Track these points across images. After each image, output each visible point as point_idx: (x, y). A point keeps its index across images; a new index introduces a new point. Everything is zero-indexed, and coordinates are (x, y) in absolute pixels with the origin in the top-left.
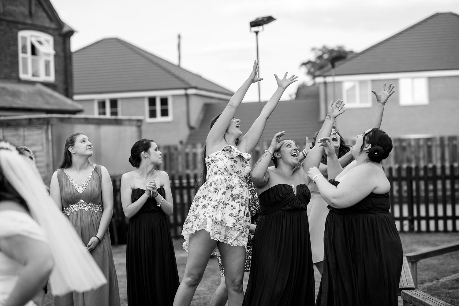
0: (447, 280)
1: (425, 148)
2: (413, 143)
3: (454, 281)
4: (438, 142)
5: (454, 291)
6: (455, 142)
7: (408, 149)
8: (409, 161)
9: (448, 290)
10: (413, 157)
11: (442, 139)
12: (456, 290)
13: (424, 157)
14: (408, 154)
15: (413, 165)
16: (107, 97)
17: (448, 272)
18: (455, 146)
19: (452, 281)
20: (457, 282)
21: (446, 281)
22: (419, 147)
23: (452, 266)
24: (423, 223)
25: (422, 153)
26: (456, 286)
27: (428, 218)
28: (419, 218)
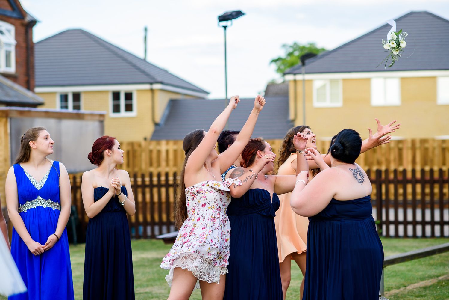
0: (416, 287)
1: (396, 151)
3: (422, 289)
4: (410, 145)
6: (427, 145)
7: (378, 151)
8: (379, 163)
10: (383, 159)
11: (413, 142)
12: (424, 298)
13: (395, 160)
14: (378, 155)
15: (383, 168)
16: (70, 90)
17: (416, 279)
18: (426, 149)
19: (419, 289)
20: (424, 289)
21: (414, 288)
22: (389, 149)
23: (421, 273)
24: (392, 228)
25: (393, 156)
26: (423, 294)
27: (396, 223)
28: (388, 223)
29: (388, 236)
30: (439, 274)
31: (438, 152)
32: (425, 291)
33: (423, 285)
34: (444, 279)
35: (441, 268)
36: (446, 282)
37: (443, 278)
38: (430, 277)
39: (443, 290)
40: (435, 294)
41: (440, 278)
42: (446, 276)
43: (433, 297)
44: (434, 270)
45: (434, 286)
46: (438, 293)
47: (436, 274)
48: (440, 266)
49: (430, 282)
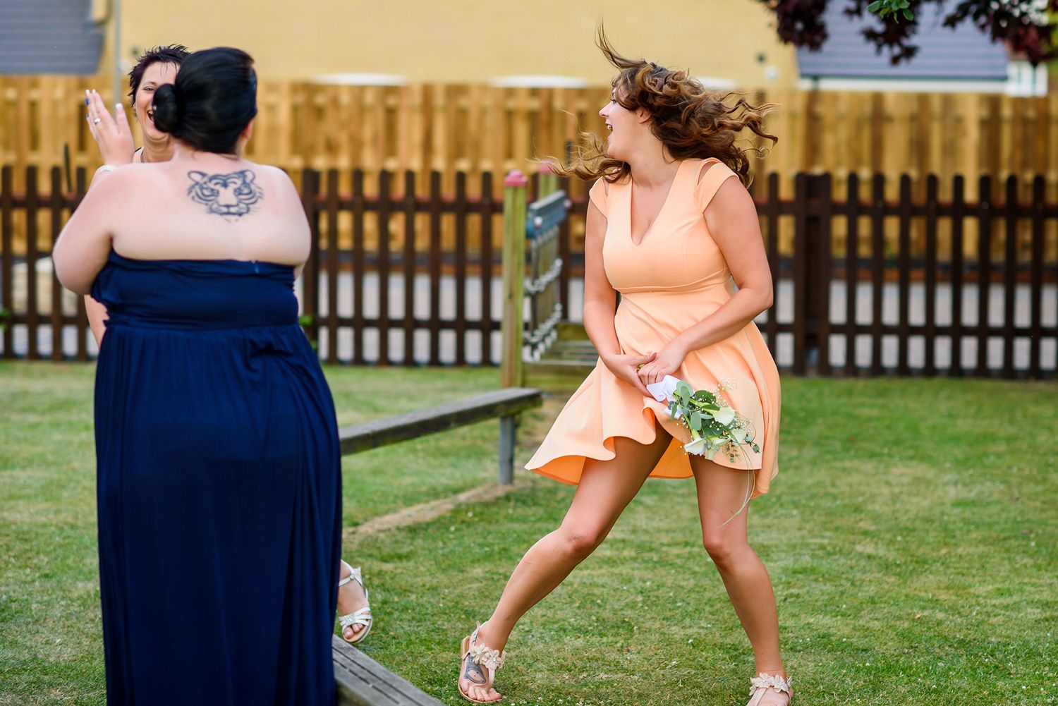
0: (385, 527)
1: (380, 115)
2: (345, 99)
3: (403, 534)
4: (417, 99)
5: (396, 568)
6: (464, 102)
7: (330, 113)
8: (331, 148)
9: (379, 563)
10: (343, 138)
11: (427, 91)
12: (405, 564)
13: (375, 140)
14: (329, 127)
15: (343, 163)
17: (391, 498)
18: (462, 113)
19: (397, 533)
20: (410, 535)
21: (380, 531)
22: (361, 110)
23: (408, 480)
24: (346, 337)
25: (371, 128)
26: (405, 549)
27: (358, 323)
28: (335, 322)
29: (333, 359)
30: (460, 484)
31: (494, 121)
32: (413, 539)
33: (408, 522)
34: (473, 500)
35: (470, 463)
36: (478, 509)
37: (469, 498)
38: (434, 494)
39: (466, 538)
40: (440, 552)
41: (462, 497)
42: (479, 490)
43: (433, 563)
44: (449, 471)
45: (440, 524)
46: (451, 545)
47: (452, 483)
48: (469, 456)
49: (432, 509)
